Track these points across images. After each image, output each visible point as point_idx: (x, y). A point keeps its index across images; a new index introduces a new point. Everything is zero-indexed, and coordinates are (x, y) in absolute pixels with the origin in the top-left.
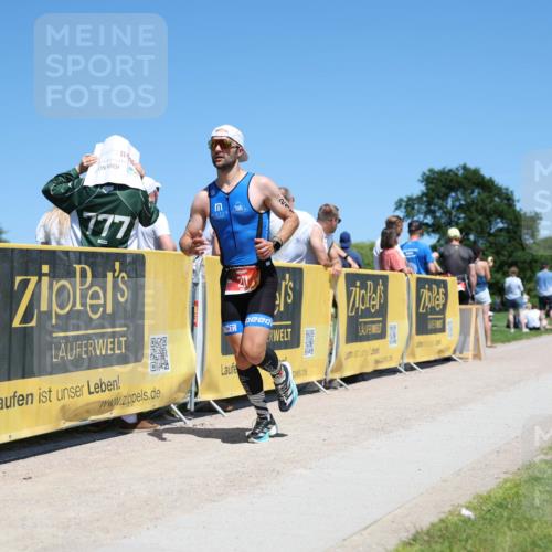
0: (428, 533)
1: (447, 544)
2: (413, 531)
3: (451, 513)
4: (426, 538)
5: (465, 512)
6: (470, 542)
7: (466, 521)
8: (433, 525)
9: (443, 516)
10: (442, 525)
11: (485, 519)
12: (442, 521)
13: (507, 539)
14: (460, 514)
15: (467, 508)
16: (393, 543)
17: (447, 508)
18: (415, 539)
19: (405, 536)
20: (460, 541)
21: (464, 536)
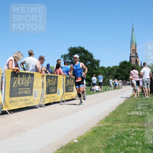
0: (65, 147)
1: (70, 150)
2: (61, 146)
3: (72, 141)
4: (64, 148)
5: (76, 141)
6: (76, 149)
7: (76, 143)
8: (67, 145)
9: (70, 142)
10: (69, 144)
11: (80, 142)
12: (69, 143)
13: (86, 148)
14: (74, 141)
15: (76, 140)
16: (55, 150)
17: (71, 140)
18: (61, 148)
19: (59, 148)
20: (73, 148)
21: (74, 147)
